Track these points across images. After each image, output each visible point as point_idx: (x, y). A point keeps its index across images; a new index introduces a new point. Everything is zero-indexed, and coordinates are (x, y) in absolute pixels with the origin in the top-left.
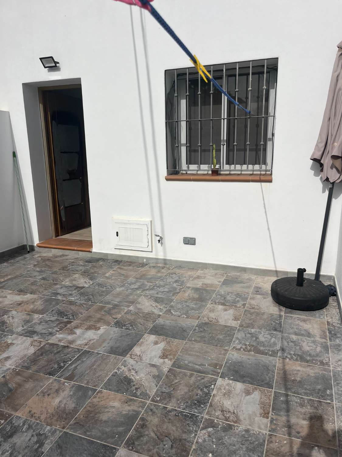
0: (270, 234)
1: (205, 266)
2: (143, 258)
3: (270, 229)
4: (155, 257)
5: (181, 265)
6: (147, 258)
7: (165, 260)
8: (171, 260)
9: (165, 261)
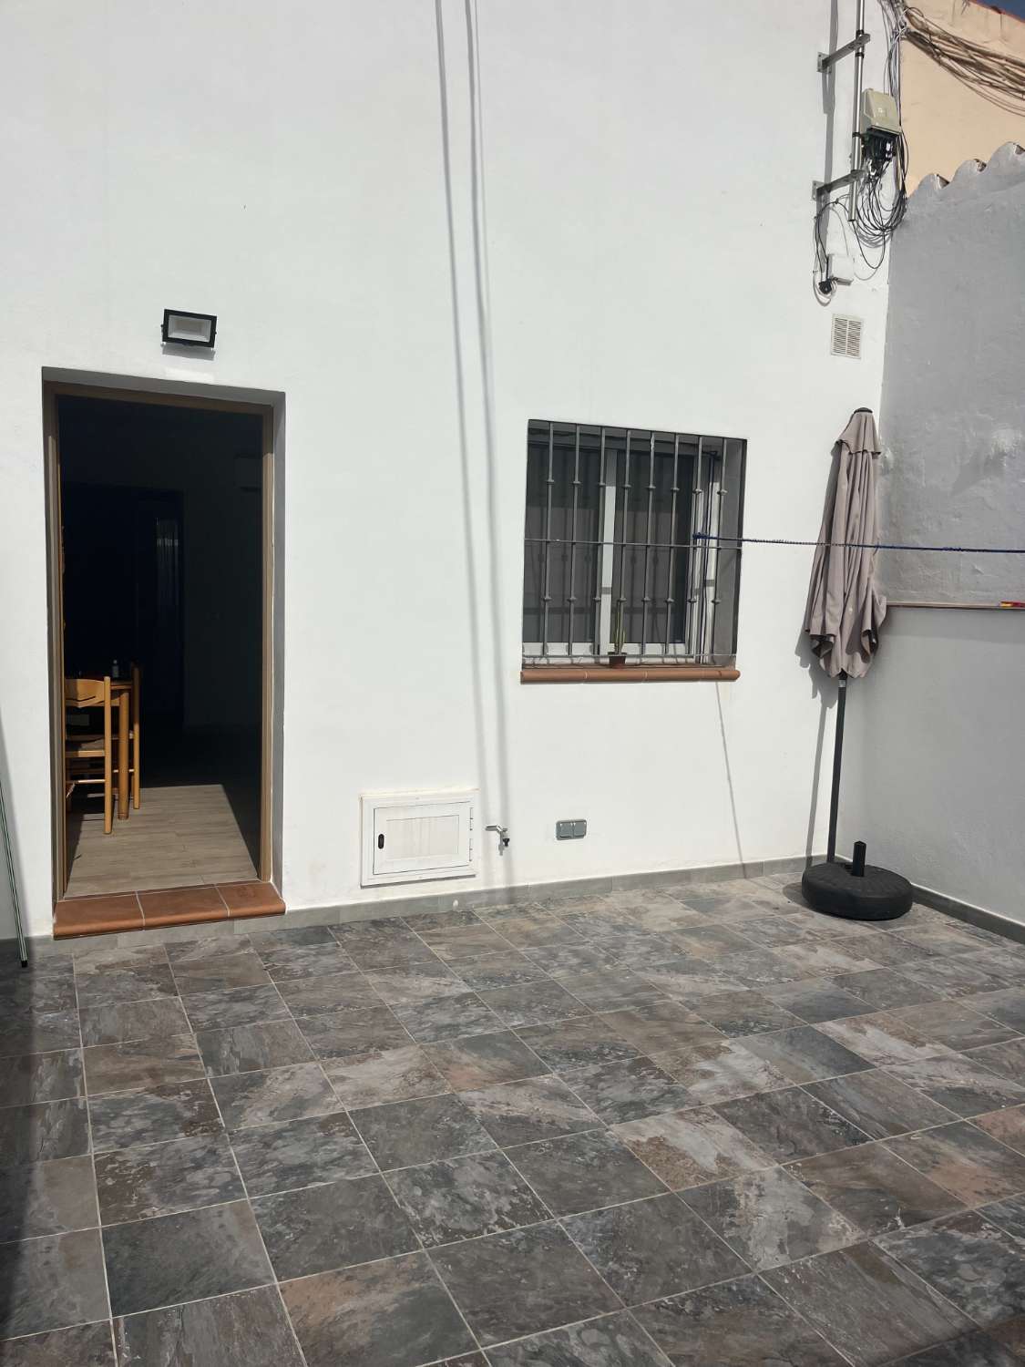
0: (731, 787)
1: (607, 885)
2: (451, 897)
3: (732, 779)
4: (482, 888)
5: (551, 895)
6: (462, 897)
7: (511, 890)
8: (526, 888)
9: (512, 894)
